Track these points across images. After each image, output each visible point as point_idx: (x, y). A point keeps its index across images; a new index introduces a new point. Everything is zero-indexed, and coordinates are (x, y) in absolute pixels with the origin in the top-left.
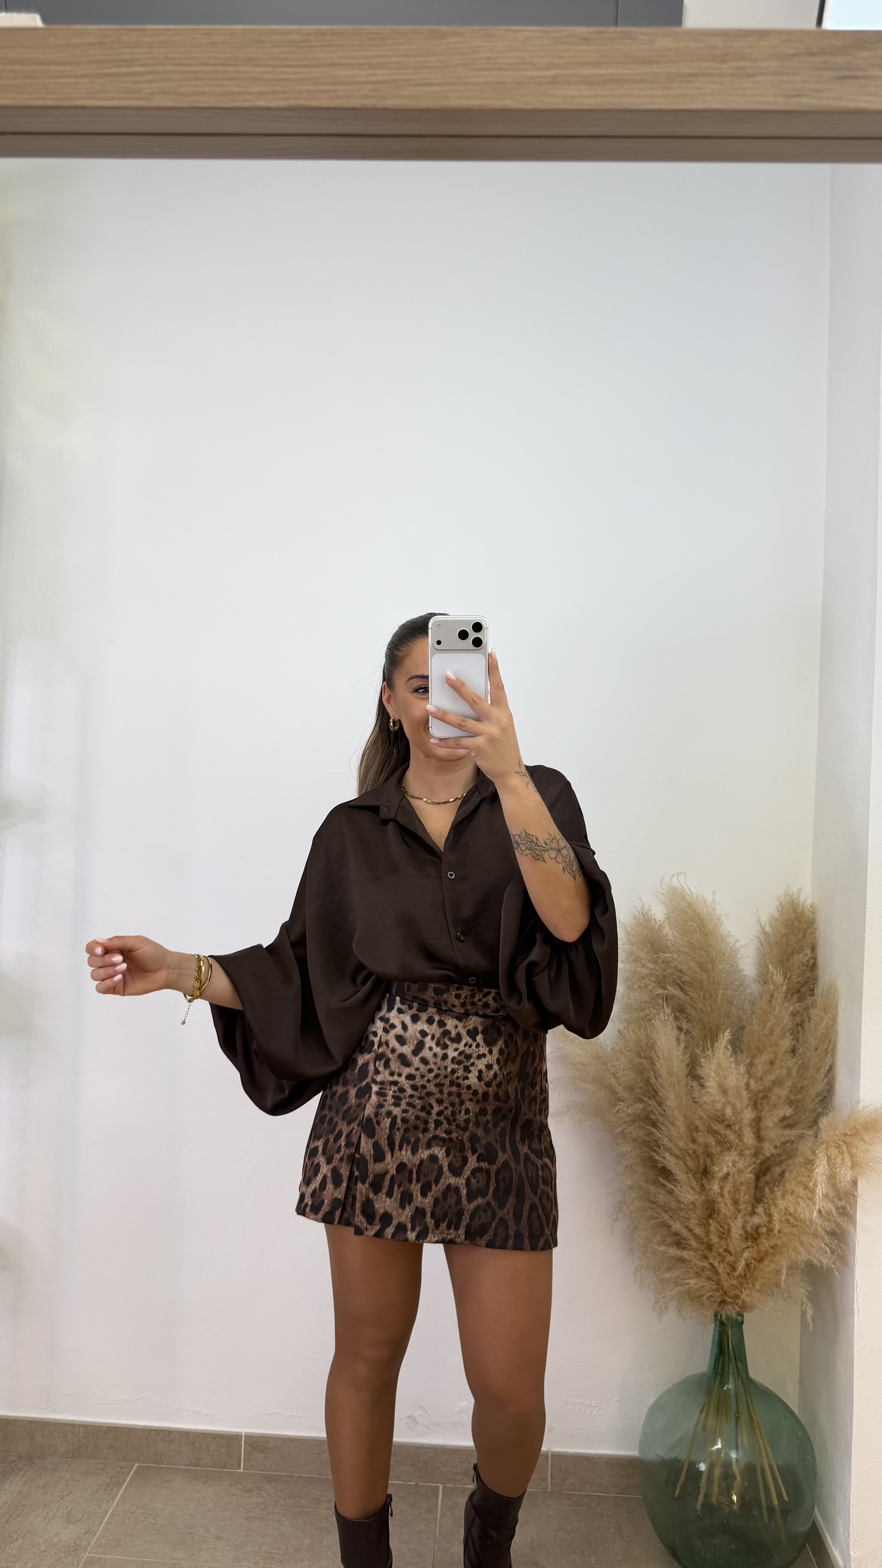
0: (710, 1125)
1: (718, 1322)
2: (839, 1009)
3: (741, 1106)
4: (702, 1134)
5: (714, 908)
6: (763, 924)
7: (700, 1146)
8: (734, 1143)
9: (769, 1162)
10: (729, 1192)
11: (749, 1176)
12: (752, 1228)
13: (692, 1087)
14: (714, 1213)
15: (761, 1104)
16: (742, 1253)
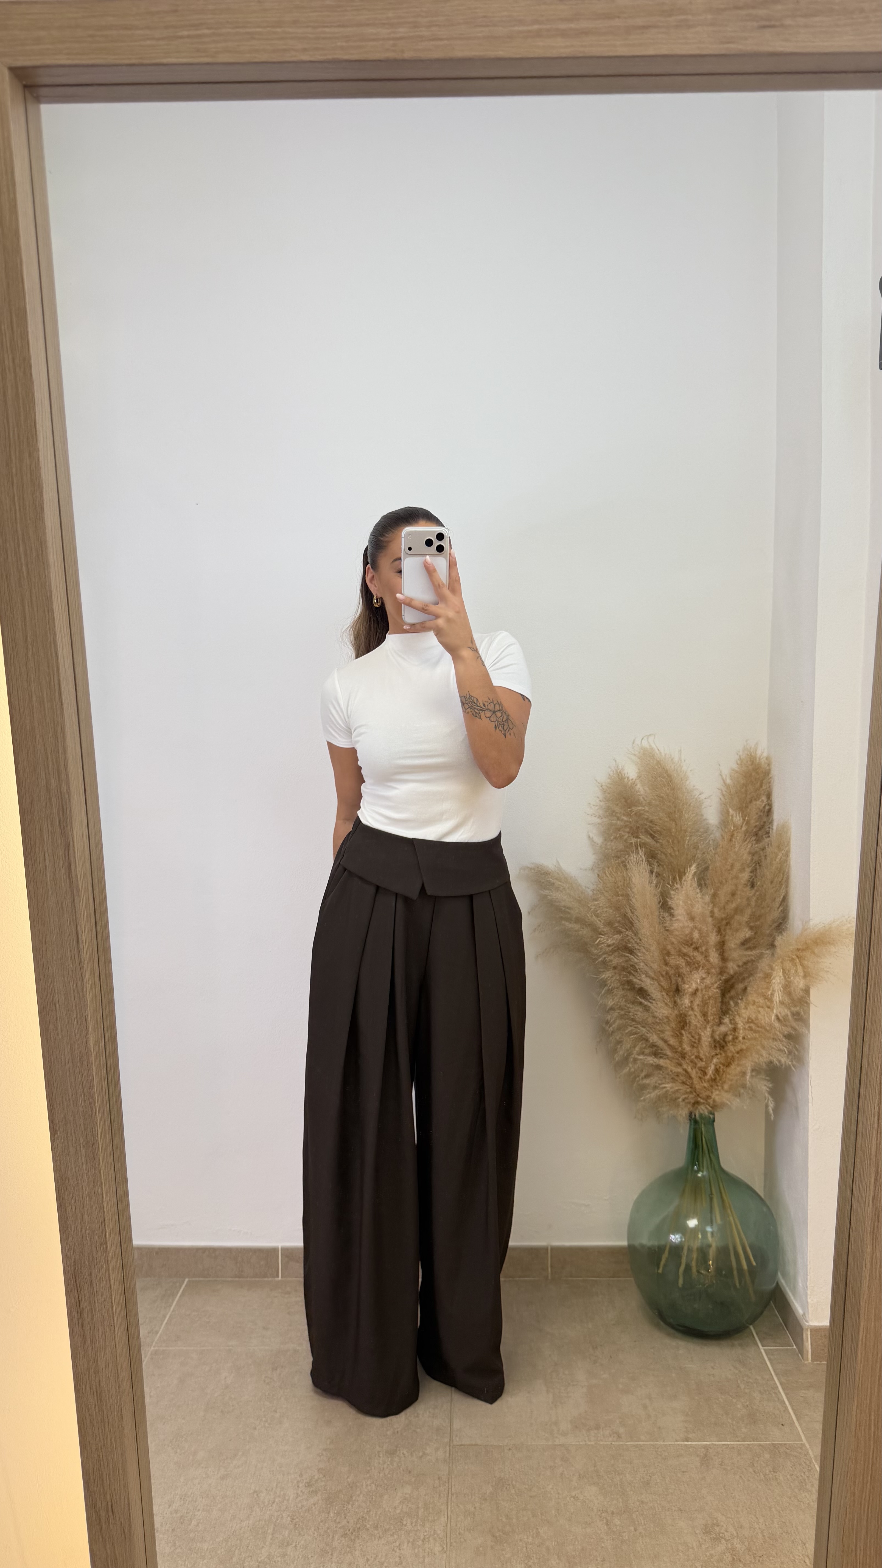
0: (680, 949)
1: (692, 1121)
2: (791, 846)
3: (707, 931)
4: (673, 957)
5: (680, 765)
6: (724, 777)
7: (672, 968)
8: (702, 963)
9: (733, 981)
10: (698, 1005)
11: (715, 991)
12: (719, 1036)
13: (663, 917)
14: (686, 1026)
15: (725, 930)
16: (712, 1059)
